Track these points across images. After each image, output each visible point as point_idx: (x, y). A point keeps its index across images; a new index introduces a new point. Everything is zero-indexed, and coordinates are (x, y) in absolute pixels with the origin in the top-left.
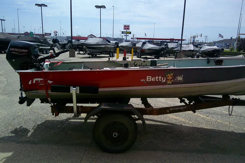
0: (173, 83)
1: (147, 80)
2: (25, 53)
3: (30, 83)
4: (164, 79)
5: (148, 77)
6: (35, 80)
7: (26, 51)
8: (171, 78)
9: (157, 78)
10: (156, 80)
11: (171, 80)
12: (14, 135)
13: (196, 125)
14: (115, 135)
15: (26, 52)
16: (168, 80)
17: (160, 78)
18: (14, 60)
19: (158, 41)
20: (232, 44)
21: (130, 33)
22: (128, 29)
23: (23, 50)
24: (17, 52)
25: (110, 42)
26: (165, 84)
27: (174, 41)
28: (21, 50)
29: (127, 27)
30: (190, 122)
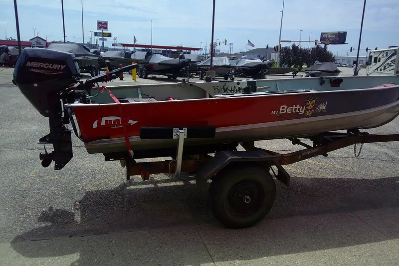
0: (313, 115)
1: (281, 113)
2: (60, 70)
3: (95, 125)
4: (302, 110)
5: (282, 107)
6: (104, 120)
7: (63, 67)
8: (312, 106)
9: (294, 107)
10: (292, 111)
11: (311, 110)
12: (50, 224)
13: (314, 175)
14: (248, 200)
15: (62, 69)
16: (308, 110)
17: (298, 107)
18: (36, 85)
19: (158, 50)
20: (268, 56)
21: (110, 35)
22: (106, 28)
23: (55, 66)
24: (43, 68)
25: (89, 51)
26: (303, 116)
27: (183, 51)
28: (52, 66)
29: (103, 25)
30: (305, 172)
